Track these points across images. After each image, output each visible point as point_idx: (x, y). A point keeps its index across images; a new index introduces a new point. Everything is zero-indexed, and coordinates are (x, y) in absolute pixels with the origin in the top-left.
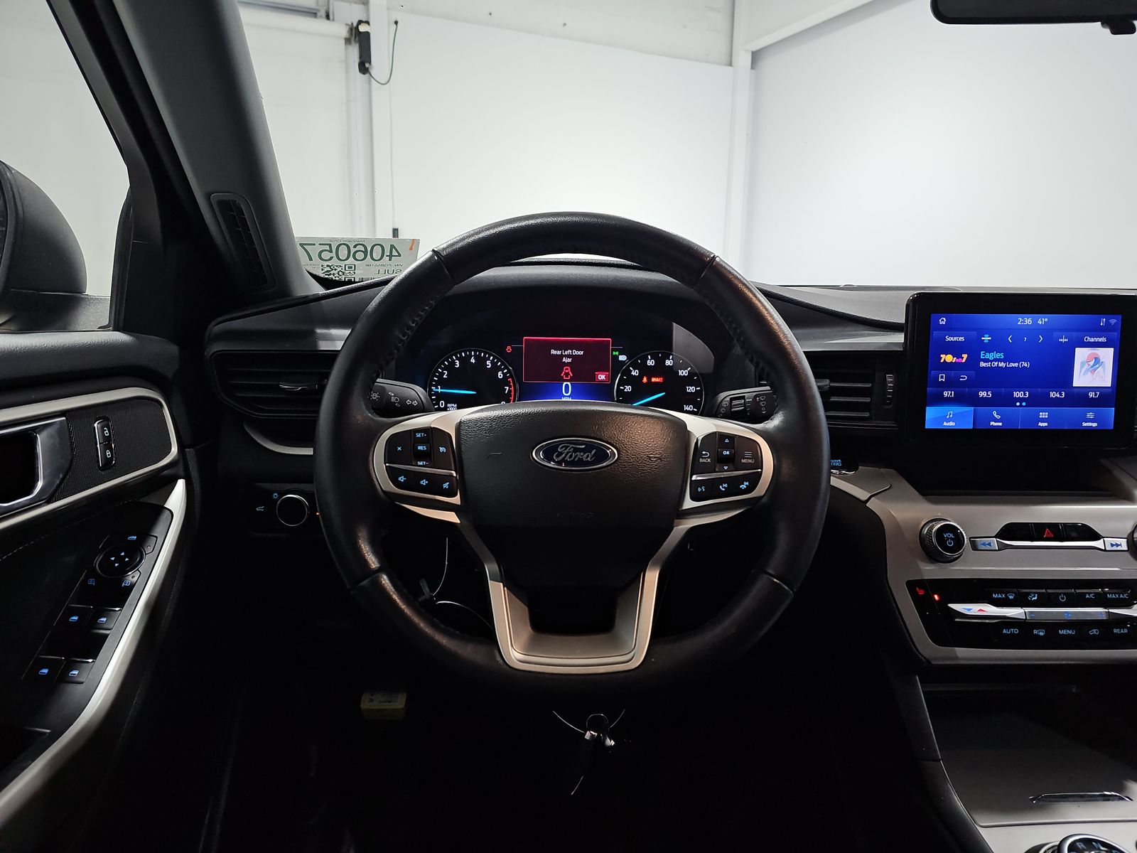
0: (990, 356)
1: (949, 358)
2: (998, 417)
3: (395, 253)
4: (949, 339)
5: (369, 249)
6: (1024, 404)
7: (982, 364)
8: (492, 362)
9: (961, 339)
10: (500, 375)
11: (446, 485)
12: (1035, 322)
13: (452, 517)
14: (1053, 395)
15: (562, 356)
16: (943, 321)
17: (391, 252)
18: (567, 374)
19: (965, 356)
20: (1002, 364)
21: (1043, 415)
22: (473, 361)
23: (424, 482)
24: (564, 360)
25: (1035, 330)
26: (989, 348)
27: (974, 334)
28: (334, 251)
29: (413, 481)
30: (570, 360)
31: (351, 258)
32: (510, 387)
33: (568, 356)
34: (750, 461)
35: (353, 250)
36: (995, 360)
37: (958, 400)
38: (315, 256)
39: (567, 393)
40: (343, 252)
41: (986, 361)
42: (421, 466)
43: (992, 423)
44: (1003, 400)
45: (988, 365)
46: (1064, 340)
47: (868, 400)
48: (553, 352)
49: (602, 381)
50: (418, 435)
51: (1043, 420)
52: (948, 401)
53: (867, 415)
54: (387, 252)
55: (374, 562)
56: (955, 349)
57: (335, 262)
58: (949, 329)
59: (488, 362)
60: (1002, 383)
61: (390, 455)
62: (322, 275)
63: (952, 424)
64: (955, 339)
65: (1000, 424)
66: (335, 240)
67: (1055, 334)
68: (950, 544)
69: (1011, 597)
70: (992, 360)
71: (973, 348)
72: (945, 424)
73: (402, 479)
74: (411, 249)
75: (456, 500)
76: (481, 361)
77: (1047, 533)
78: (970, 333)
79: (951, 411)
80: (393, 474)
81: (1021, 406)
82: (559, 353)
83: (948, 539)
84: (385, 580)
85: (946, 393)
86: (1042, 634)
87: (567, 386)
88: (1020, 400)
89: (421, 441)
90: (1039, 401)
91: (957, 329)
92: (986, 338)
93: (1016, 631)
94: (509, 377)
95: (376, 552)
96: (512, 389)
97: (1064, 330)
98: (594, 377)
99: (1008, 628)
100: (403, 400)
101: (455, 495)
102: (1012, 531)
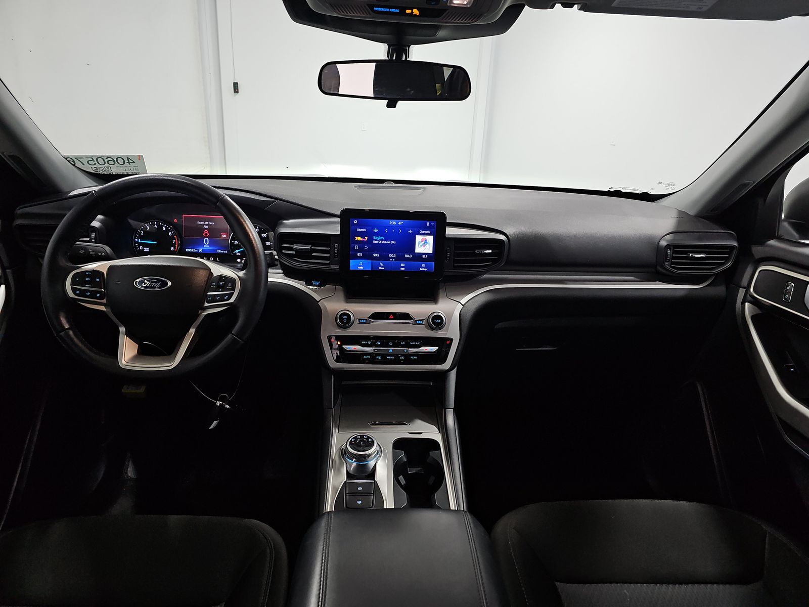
0: (378, 238)
1: (359, 239)
2: (382, 265)
3: (130, 161)
4: (359, 230)
5: (115, 160)
6: (394, 260)
7: (374, 242)
8: (166, 227)
9: (364, 230)
10: (170, 234)
11: (98, 295)
12: (397, 223)
13: (103, 308)
14: (406, 256)
15: (203, 225)
16: (355, 222)
17: (128, 161)
18: (206, 234)
19: (366, 238)
20: (383, 242)
21: (403, 265)
22: (156, 226)
23: (88, 294)
24: (204, 227)
25: (397, 227)
26: (377, 234)
27: (370, 228)
28: (95, 161)
29: (83, 293)
30: (207, 227)
31: (107, 164)
32: (175, 240)
33: (206, 225)
34: (230, 287)
35: (106, 161)
36: (380, 240)
37: (363, 258)
38: (85, 163)
39: (207, 243)
40: (101, 162)
41: (376, 240)
42: (87, 287)
43: (380, 268)
44: (384, 258)
45: (377, 242)
46: (410, 232)
47: (328, 255)
48: (199, 223)
49: (225, 238)
50: (87, 273)
51: (403, 267)
52: (360, 258)
53: (328, 262)
54: (126, 161)
55: (67, 326)
56: (362, 235)
57: (97, 165)
58: (359, 225)
59: (163, 227)
60: (383, 250)
61: (73, 282)
62: (93, 172)
63: (362, 268)
64: (362, 230)
65: (384, 268)
66: (95, 156)
67: (407, 229)
68: (345, 321)
69: (369, 343)
70: (378, 240)
71: (370, 234)
72: (359, 268)
73: (78, 292)
74: (139, 159)
75: (104, 301)
76: (160, 227)
77: (391, 317)
78: (369, 227)
79: (361, 262)
80: (74, 290)
81: (392, 260)
82: (202, 223)
83: (344, 318)
84: (71, 332)
85: (359, 254)
86: (380, 358)
87: (206, 240)
88: (392, 258)
89: (88, 276)
90: (400, 258)
91: (364, 226)
92: (376, 230)
93: (369, 357)
94: (175, 235)
95: (68, 322)
96: (177, 241)
97: (411, 227)
98: (221, 236)
99: (366, 356)
100: (96, 252)
101: (104, 299)
102: (377, 316)
